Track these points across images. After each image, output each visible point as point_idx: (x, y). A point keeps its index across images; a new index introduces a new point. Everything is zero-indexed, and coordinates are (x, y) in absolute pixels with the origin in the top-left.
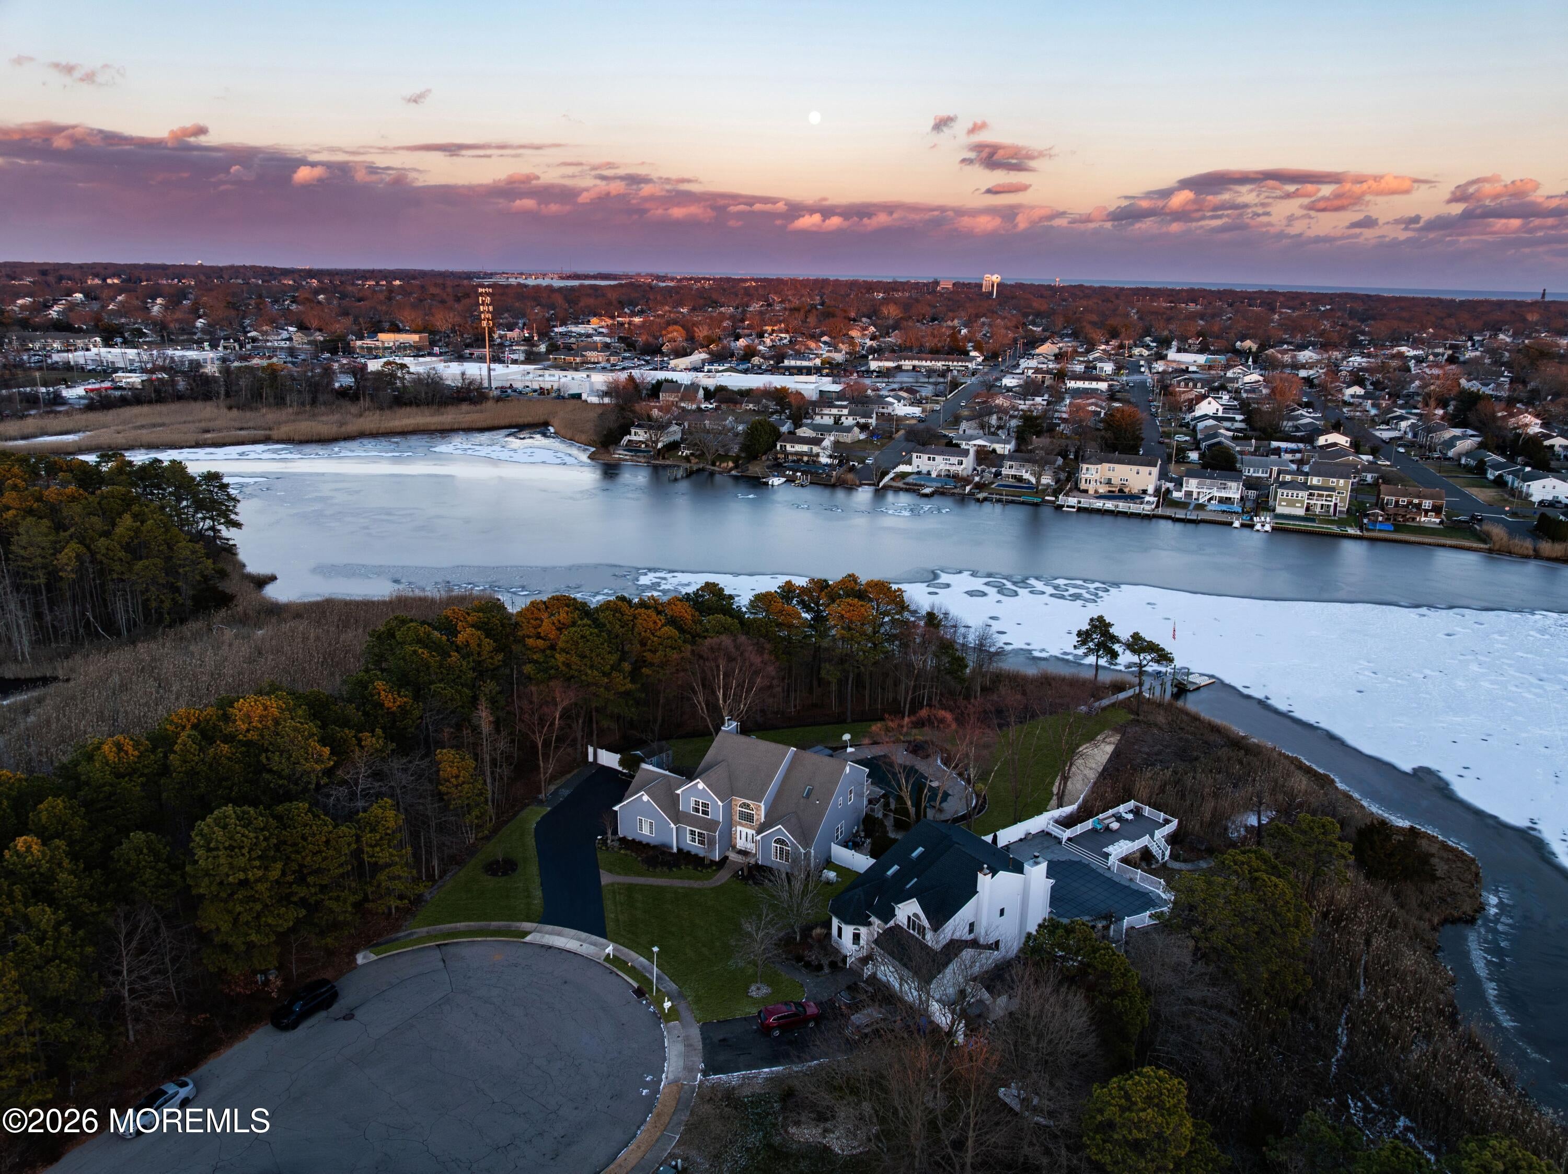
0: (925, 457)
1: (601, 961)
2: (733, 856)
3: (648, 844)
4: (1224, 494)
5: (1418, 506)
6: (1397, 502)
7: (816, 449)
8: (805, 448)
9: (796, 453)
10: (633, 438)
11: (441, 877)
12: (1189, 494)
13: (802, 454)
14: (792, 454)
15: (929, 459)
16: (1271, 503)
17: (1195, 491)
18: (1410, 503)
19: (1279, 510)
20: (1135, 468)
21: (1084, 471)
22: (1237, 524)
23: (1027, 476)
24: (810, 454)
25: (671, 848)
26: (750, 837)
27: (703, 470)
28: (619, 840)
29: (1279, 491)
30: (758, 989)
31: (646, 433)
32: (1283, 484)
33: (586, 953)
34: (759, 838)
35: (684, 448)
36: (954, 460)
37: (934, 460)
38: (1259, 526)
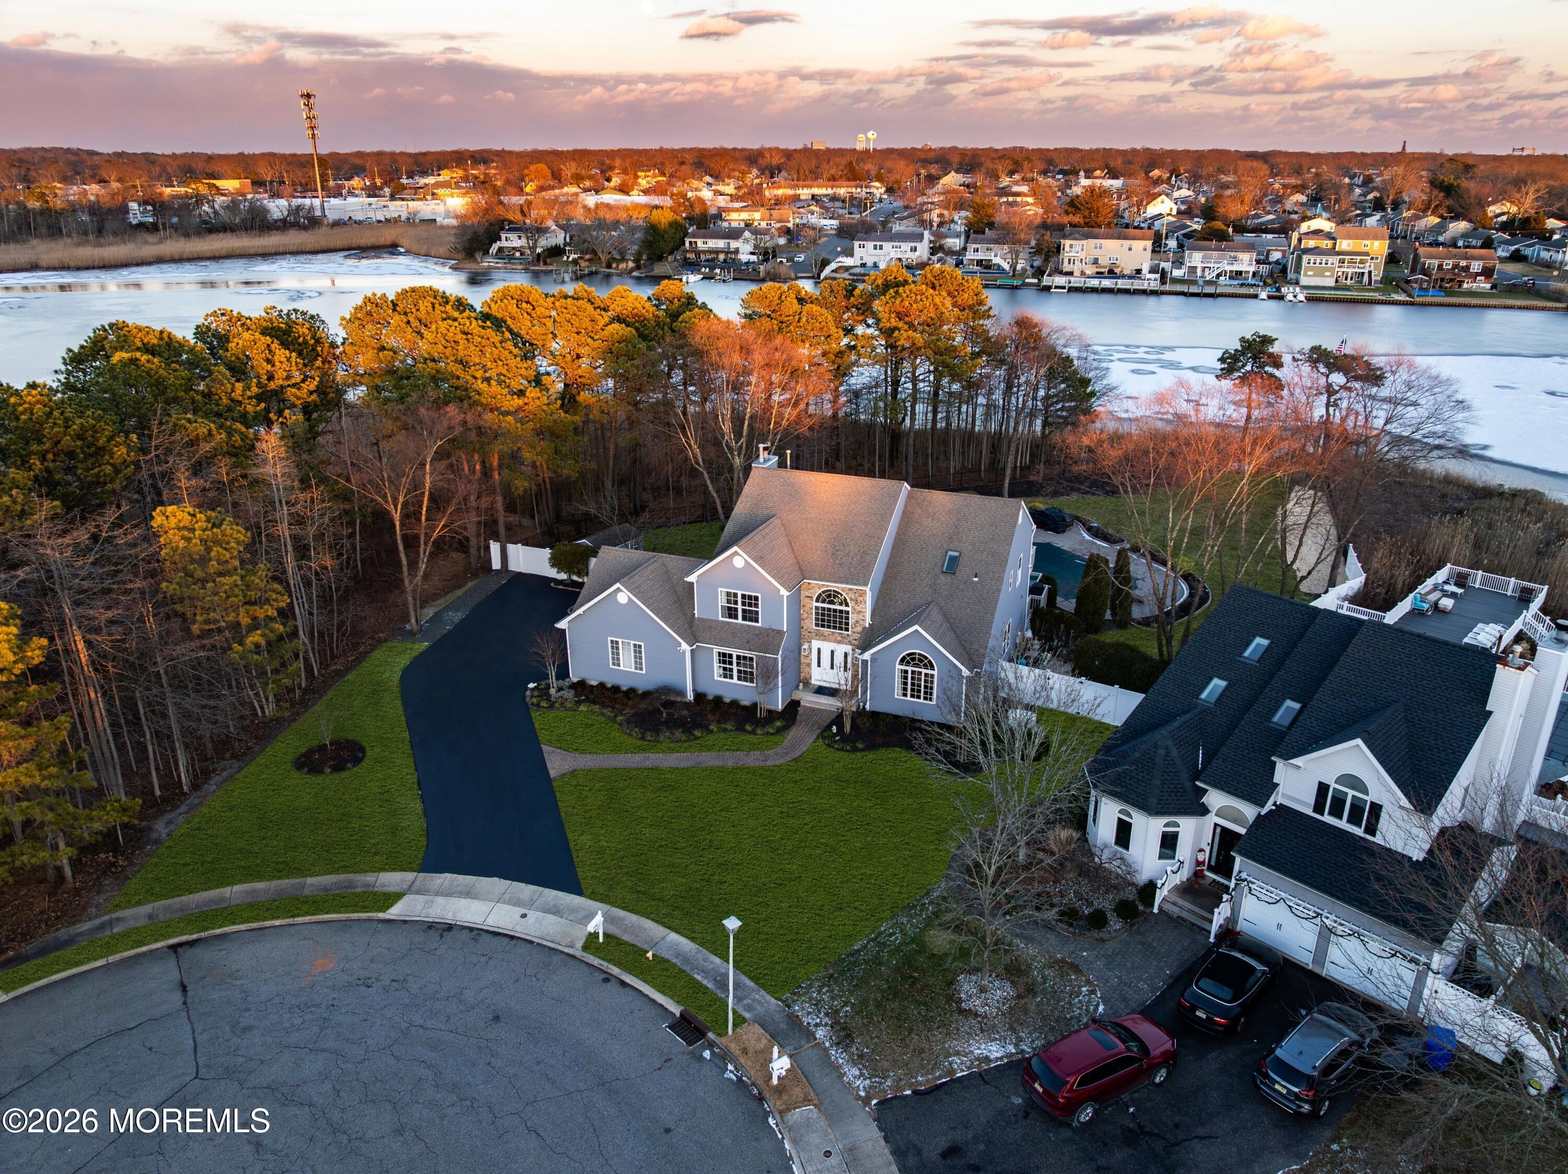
0: (871, 244)
1: (578, 953)
2: (808, 700)
3: (632, 690)
4: (1235, 268)
5: (1466, 269)
6: (1440, 267)
7: (734, 244)
8: (721, 244)
9: (711, 251)
10: (504, 244)
11: (195, 787)
12: (1193, 269)
13: (717, 252)
14: (704, 252)
15: (875, 247)
16: (1291, 275)
17: (1200, 266)
18: (1456, 266)
19: (1304, 281)
20: (1127, 243)
21: (1067, 249)
22: (1263, 295)
23: (997, 260)
24: (727, 251)
25: (682, 693)
26: (839, 659)
27: (596, 273)
28: (573, 686)
29: (1305, 258)
30: (983, 990)
31: (520, 237)
32: (1307, 251)
33: (538, 934)
34: (867, 656)
35: (570, 251)
36: (906, 246)
37: (881, 248)
38: (1290, 297)
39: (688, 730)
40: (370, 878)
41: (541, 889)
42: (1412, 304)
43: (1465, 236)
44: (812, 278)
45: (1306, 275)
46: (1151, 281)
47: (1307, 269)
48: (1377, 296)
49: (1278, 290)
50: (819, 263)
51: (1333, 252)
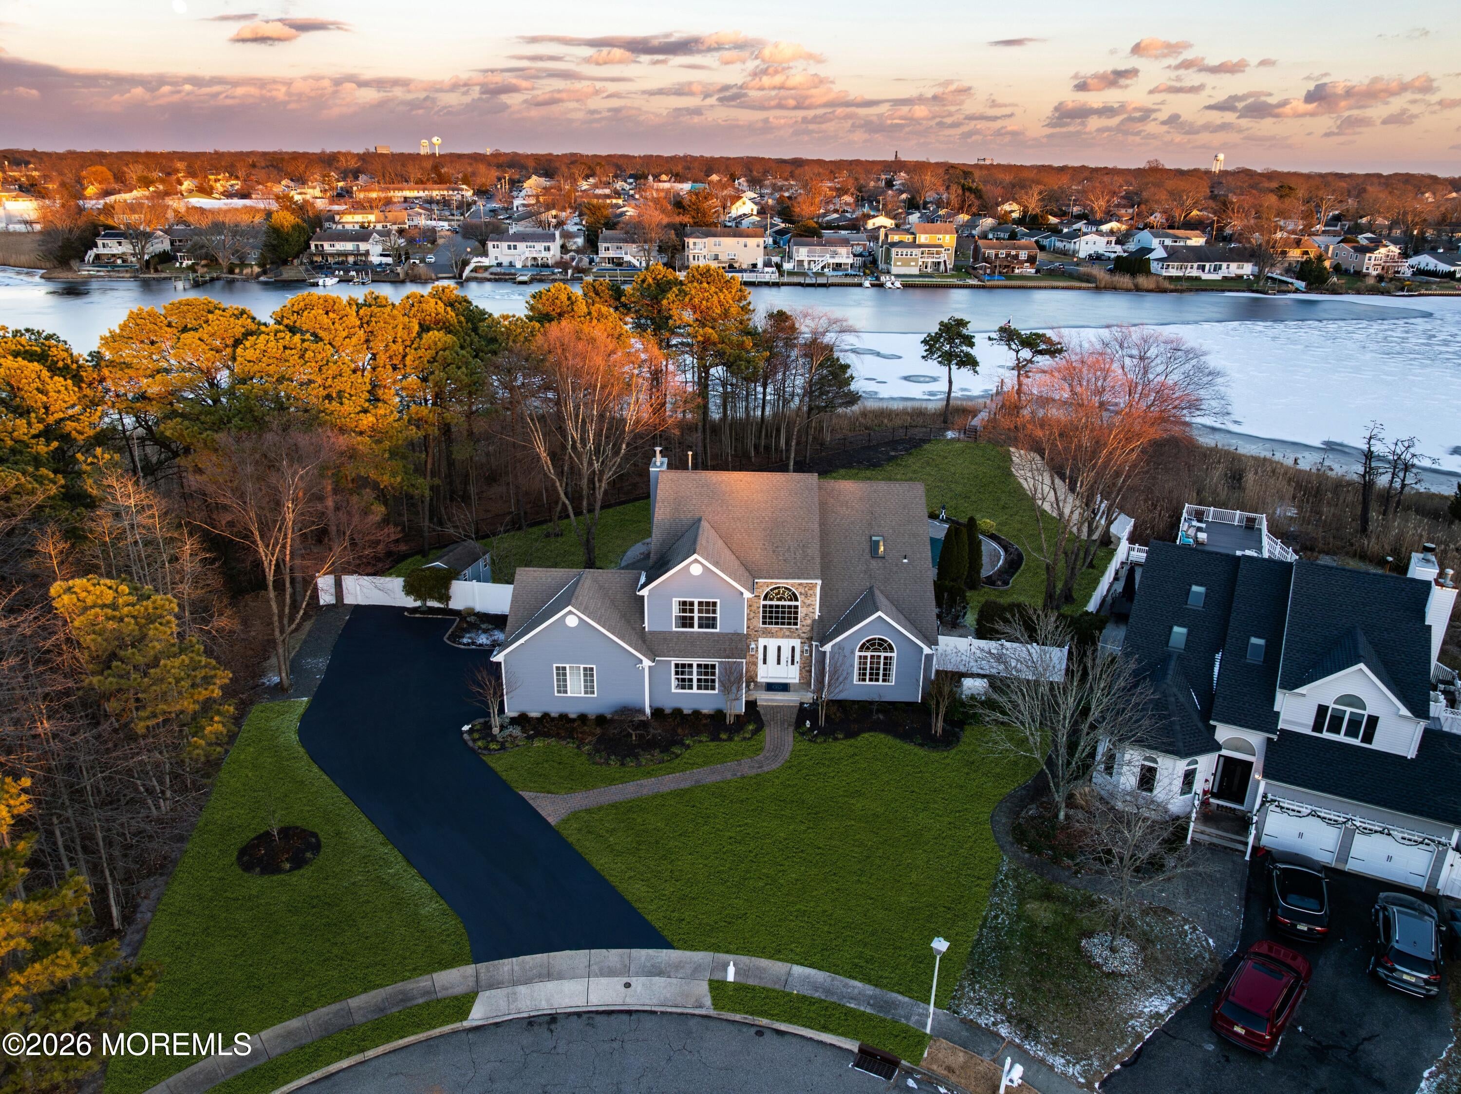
0: (505, 245)
1: (712, 1012)
2: (764, 699)
3: (583, 718)
4: (837, 260)
5: (1016, 257)
6: (997, 255)
7: (363, 247)
8: (349, 246)
9: (340, 254)
10: (101, 250)
12: (801, 263)
13: (346, 254)
14: (333, 255)
15: (509, 247)
16: (882, 266)
17: (806, 259)
18: (1008, 255)
20: (741, 241)
21: (691, 246)
22: (867, 284)
23: (628, 257)
24: (357, 254)
26: (786, 654)
27: (218, 279)
28: (514, 721)
29: (894, 251)
30: (1113, 950)
31: (120, 244)
32: (894, 245)
33: (655, 1001)
34: (828, 648)
35: (182, 258)
36: (540, 246)
37: (515, 247)
38: (889, 285)
39: (665, 749)
40: (423, 982)
41: (627, 951)
42: (984, 287)
43: (993, 229)
44: (454, 278)
45: (895, 265)
46: (771, 274)
47: (897, 260)
48: (955, 281)
49: (878, 278)
50: (460, 263)
51: (914, 245)
